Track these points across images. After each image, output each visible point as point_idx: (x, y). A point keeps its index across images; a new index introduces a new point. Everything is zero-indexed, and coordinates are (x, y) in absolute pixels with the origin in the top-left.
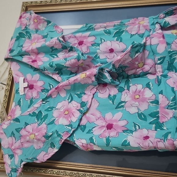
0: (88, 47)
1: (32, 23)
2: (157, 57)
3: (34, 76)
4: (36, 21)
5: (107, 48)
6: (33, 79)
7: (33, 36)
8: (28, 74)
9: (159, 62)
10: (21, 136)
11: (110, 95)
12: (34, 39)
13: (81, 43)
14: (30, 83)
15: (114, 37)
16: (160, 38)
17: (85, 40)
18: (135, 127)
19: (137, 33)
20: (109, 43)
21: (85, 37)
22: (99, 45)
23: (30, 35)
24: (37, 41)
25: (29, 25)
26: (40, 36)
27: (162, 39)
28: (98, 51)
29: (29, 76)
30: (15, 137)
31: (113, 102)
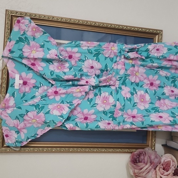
0: (76, 61)
1: (30, 30)
2: (118, 76)
3: (28, 75)
4: (34, 30)
5: (89, 65)
6: (27, 77)
7: (32, 43)
8: (23, 72)
9: (119, 79)
10: (24, 120)
11: (88, 98)
12: (33, 47)
13: (70, 57)
14: (25, 80)
15: (94, 56)
16: (122, 65)
17: (73, 55)
18: (101, 119)
19: (109, 57)
20: (90, 61)
21: (74, 53)
22: (84, 61)
23: (29, 41)
24: (36, 50)
25: (27, 31)
26: (38, 45)
27: (123, 66)
28: (83, 66)
29: (24, 74)
30: (19, 120)
31: (90, 103)
